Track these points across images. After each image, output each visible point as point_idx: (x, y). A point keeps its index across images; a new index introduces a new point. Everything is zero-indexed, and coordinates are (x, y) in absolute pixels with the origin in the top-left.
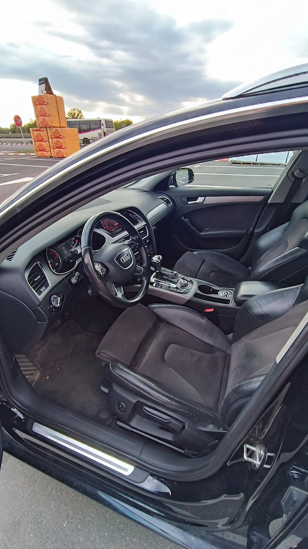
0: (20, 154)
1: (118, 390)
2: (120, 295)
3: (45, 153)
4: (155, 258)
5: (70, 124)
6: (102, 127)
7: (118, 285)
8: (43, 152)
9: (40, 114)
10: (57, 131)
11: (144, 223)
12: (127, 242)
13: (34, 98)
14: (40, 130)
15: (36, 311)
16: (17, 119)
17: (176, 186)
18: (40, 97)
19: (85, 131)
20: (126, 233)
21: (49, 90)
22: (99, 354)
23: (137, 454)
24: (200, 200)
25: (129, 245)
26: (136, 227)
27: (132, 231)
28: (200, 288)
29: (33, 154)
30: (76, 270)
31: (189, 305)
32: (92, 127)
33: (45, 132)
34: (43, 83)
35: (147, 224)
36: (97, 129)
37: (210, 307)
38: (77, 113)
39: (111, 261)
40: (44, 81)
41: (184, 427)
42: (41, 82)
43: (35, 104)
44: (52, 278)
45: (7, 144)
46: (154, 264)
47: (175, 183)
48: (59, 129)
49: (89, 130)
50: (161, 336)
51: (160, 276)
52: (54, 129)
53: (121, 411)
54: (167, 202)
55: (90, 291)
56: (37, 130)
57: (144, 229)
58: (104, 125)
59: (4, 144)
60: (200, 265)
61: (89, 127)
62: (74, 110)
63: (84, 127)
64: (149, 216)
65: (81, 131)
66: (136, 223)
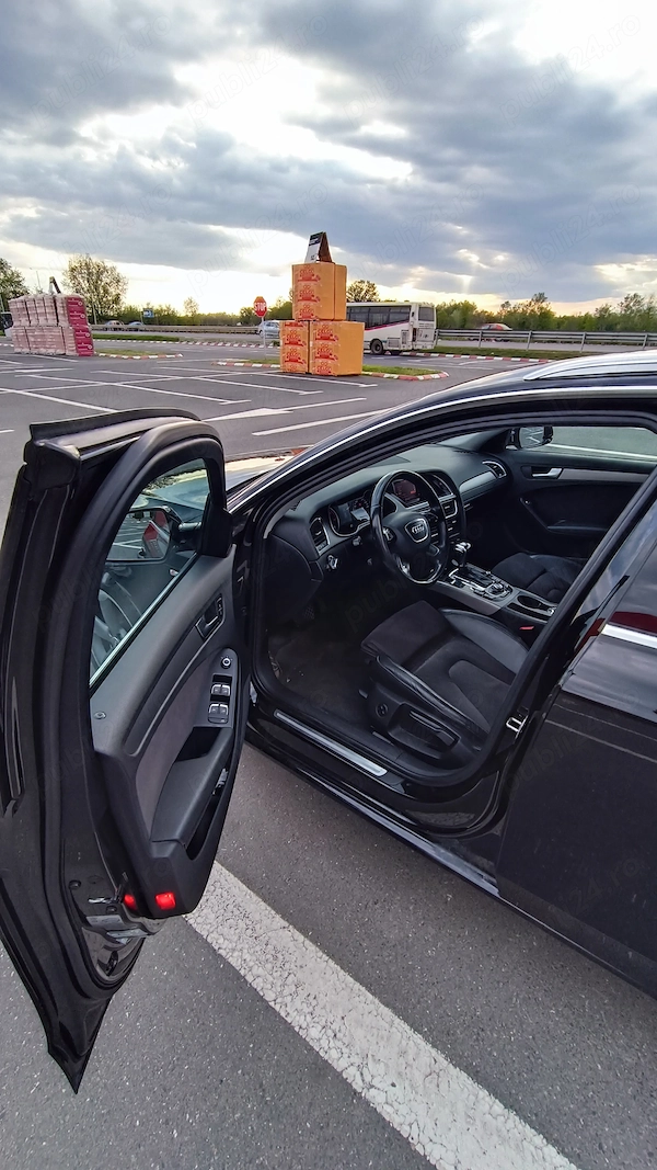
0: (254, 365)
1: (382, 690)
2: (405, 570)
3: (298, 365)
4: (461, 547)
5: (352, 314)
6: (411, 319)
7: (405, 560)
8: (294, 364)
9: (300, 294)
10: (326, 327)
11: (452, 496)
12: (423, 513)
13: (295, 268)
14: (296, 325)
15: (314, 566)
16: (260, 300)
17: (519, 447)
18: (307, 266)
19: (377, 326)
20: (426, 504)
21: (324, 255)
22: (365, 645)
23: (394, 758)
24: (554, 472)
25: (426, 517)
26: (441, 499)
27: (434, 502)
28: (521, 598)
29: (276, 366)
30: (359, 534)
31: (500, 618)
32: (393, 317)
33: (306, 328)
34: (316, 243)
35: (458, 498)
36: (403, 321)
37: (528, 623)
38: (365, 288)
39: (401, 528)
40: (320, 240)
41: (456, 741)
42: (313, 241)
43: (296, 281)
44: (332, 538)
45: (232, 345)
46: (458, 556)
47: (517, 442)
48: (331, 323)
49: (386, 323)
50: (449, 648)
51: (464, 573)
52: (322, 323)
53: (381, 714)
54: (498, 471)
55: (369, 561)
56: (291, 325)
57: (451, 503)
58: (417, 316)
59: (229, 344)
60: (535, 575)
61: (385, 318)
62: (362, 282)
63: (378, 318)
64: (463, 488)
65: (368, 327)
66: (442, 494)
